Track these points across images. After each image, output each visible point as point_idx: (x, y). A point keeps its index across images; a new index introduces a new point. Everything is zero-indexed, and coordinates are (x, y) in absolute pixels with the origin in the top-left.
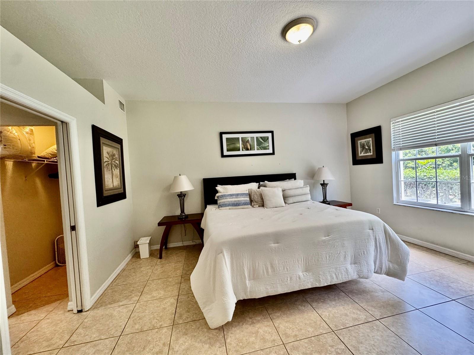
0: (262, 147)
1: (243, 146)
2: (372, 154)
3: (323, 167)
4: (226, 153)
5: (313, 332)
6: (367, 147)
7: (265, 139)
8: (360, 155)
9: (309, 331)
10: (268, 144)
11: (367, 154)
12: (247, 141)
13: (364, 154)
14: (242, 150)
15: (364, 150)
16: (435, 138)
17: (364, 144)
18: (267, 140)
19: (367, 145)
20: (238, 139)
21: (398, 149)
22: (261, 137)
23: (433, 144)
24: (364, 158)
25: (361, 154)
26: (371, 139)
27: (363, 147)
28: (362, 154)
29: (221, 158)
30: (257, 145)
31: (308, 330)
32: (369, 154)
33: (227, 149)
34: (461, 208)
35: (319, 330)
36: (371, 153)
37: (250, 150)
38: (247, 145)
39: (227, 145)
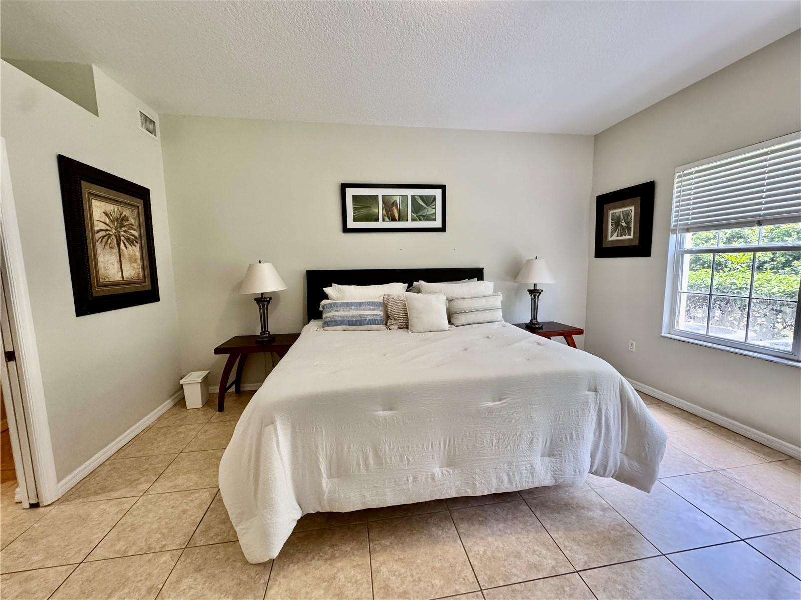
0: (421, 216)
1: (385, 212)
2: (631, 237)
3: (536, 259)
4: (351, 224)
5: (441, 588)
6: (624, 224)
7: (430, 201)
8: (610, 239)
9: (433, 586)
10: (433, 211)
11: (624, 238)
12: (394, 202)
13: (618, 236)
14: (384, 220)
15: (619, 229)
16: (760, 210)
17: (619, 218)
18: (432, 203)
19: (624, 219)
20: (376, 197)
21: (683, 229)
22: (421, 197)
23: (754, 222)
24: (615, 245)
25: (611, 237)
26: (633, 208)
27: (617, 223)
28: (614, 238)
29: (342, 233)
30: (412, 212)
31: (433, 582)
32: (627, 237)
33: (354, 216)
34: (792, 353)
35: (454, 585)
36: (630, 235)
37: (399, 221)
38: (392, 211)
39: (355, 210)
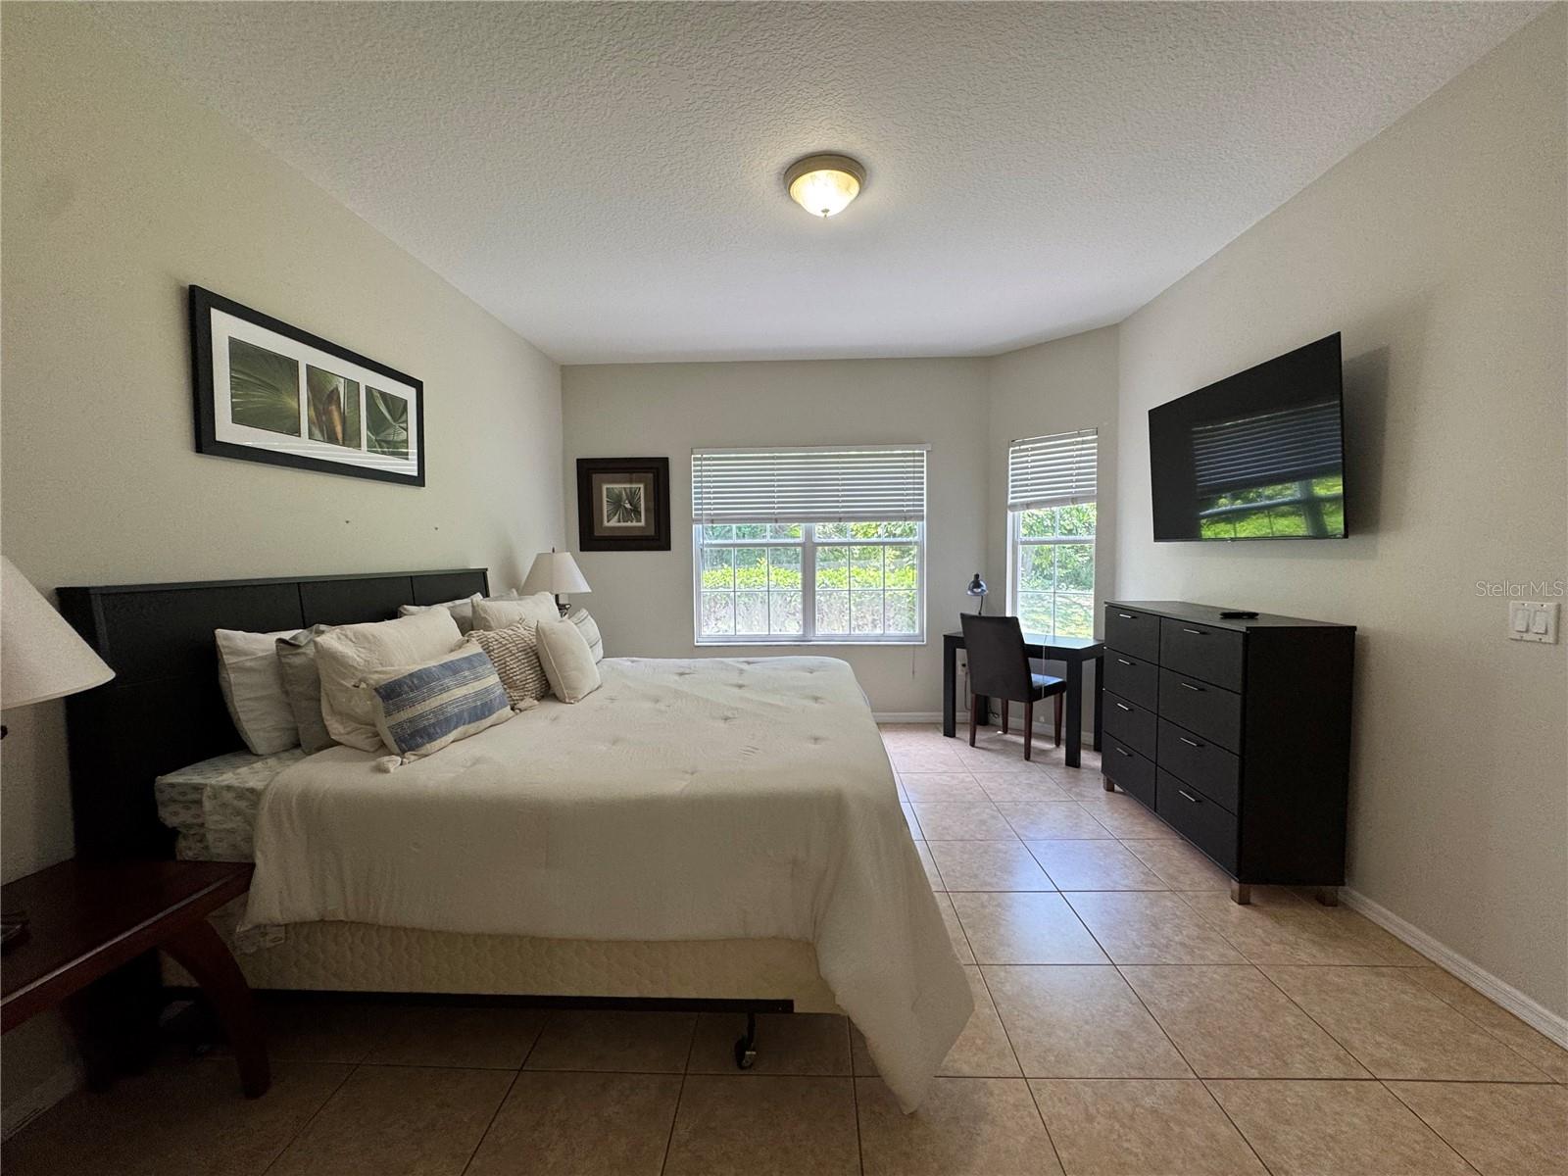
0: (383, 441)
1: (313, 413)
2: (642, 523)
3: (553, 551)
4: (227, 430)
6: (628, 506)
7: (397, 407)
8: (606, 524)
10: (403, 436)
11: (629, 524)
12: (333, 391)
13: (619, 521)
14: (311, 436)
15: (620, 512)
16: (773, 508)
17: (620, 496)
18: (400, 417)
19: (628, 499)
20: (292, 365)
21: (707, 520)
22: (383, 395)
23: (771, 519)
24: (618, 534)
25: (608, 521)
26: (642, 486)
27: (616, 503)
28: (614, 523)
29: (193, 453)
30: (368, 428)
32: (635, 524)
33: (234, 405)
34: (804, 635)
36: (639, 521)
37: (344, 445)
38: (329, 413)
39: (236, 385)
